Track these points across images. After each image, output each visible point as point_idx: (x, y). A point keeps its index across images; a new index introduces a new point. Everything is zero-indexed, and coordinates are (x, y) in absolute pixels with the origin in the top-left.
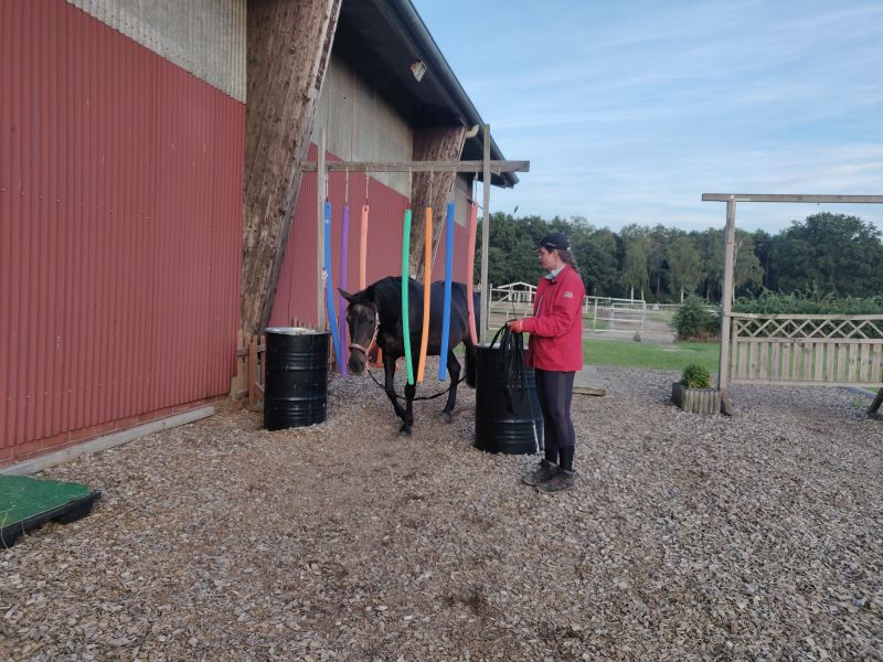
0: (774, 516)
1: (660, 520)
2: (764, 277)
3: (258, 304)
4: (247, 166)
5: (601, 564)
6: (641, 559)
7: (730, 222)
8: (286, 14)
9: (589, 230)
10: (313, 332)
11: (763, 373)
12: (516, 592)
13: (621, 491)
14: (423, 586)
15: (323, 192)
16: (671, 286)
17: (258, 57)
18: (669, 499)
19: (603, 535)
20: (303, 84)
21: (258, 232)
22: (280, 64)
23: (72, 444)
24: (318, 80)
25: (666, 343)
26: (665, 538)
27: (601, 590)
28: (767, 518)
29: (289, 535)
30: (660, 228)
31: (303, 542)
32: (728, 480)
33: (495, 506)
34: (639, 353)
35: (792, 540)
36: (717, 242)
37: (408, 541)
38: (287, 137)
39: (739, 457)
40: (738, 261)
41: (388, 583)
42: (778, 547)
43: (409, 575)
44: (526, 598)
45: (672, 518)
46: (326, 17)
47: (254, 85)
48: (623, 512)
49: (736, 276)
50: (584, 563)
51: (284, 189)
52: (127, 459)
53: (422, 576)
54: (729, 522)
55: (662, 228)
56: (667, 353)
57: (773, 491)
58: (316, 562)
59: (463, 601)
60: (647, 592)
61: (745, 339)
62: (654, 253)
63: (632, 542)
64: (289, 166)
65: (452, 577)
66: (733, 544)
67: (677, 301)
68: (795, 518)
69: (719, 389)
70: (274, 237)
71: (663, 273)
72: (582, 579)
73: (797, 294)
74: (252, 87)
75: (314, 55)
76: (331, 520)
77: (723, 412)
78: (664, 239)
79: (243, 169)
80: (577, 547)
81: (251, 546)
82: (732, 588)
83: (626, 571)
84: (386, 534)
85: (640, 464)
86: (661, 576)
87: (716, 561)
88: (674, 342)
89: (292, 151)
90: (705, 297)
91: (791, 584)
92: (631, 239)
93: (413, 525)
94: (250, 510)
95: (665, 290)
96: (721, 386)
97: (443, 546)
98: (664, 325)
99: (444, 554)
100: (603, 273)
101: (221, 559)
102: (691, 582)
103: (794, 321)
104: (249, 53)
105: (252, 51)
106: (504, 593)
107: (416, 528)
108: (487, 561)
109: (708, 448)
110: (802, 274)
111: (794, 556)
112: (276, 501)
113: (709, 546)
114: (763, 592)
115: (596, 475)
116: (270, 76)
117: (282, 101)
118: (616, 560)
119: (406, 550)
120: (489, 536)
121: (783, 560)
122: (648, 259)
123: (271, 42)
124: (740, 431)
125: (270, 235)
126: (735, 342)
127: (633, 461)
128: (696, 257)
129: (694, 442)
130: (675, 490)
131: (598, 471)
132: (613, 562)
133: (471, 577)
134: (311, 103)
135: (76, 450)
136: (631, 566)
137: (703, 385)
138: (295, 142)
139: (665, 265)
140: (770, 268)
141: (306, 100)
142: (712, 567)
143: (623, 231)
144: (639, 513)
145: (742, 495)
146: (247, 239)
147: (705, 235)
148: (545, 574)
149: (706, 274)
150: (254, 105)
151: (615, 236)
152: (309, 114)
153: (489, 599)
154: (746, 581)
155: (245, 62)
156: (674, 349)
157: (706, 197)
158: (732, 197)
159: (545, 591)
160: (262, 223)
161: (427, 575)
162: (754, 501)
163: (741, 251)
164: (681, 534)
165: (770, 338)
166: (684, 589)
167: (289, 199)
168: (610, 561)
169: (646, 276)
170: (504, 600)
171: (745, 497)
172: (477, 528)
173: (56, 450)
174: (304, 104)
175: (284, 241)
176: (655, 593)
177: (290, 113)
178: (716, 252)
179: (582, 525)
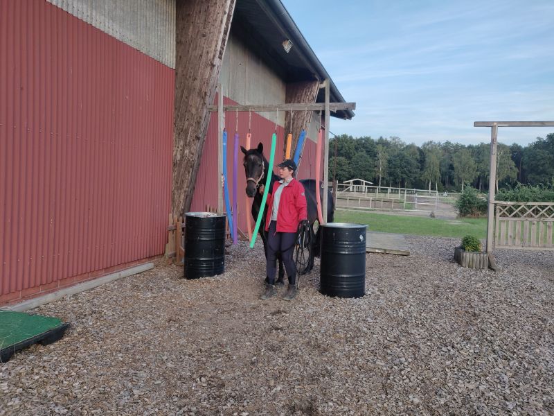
0: (526, 347)
1: (444, 349)
2: (518, 175)
3: (183, 196)
4: (176, 109)
5: (401, 382)
6: (429, 379)
7: (493, 140)
8: (200, 12)
9: (402, 145)
10: (215, 215)
11: (517, 241)
12: (340, 403)
13: (417, 326)
14: (275, 396)
15: (222, 125)
16: (455, 181)
17: (183, 40)
18: (450, 332)
19: (403, 359)
20: (211, 55)
21: (183, 151)
22: (197, 43)
23: (59, 289)
24: (221, 53)
25: (452, 219)
26: (448, 363)
27: (400, 404)
28: (521, 349)
29: (189, 355)
30: (448, 143)
31: (198, 360)
32: (493, 319)
33: (330, 336)
34: (432, 226)
35: (540, 367)
36: (486, 152)
37: (268, 362)
38: (201, 90)
39: (501, 302)
40: (501, 164)
41: (251, 394)
42: (530, 372)
43: (266, 388)
44: (346, 408)
45: (453, 347)
46: (225, 13)
47: (180, 57)
48: (418, 342)
49: (498, 174)
50: (389, 381)
51: (199, 123)
52: (93, 299)
53: (275, 389)
54: (494, 351)
55: (450, 143)
56: (451, 226)
57: (526, 328)
58: (205, 376)
59: (301, 409)
60: (434, 406)
61: (505, 219)
62: (444, 160)
63: (423, 365)
64: (202, 108)
65: (296, 390)
66: (497, 369)
67: (459, 191)
68: (542, 349)
69: (486, 252)
70: (193, 154)
71: (450, 173)
72: (387, 394)
73: (541, 187)
74: (179, 58)
75: (218, 37)
76: (219, 344)
77: (490, 267)
78: (450, 150)
79: (173, 110)
80: (385, 368)
81: (163, 362)
82: (496, 405)
83: (419, 389)
84: (255, 355)
85: (431, 306)
86: (444, 394)
87: (484, 383)
88: (457, 218)
89: (204, 98)
90: (478, 188)
91: (540, 402)
92: (429, 151)
93: (273, 349)
94: (166, 337)
95: (452, 183)
96: (488, 250)
97: (292, 366)
98: (450, 206)
99: (292, 372)
100: (410, 172)
101: (142, 374)
102: (466, 400)
103: (540, 206)
104: (177, 37)
105: (179, 36)
106: (331, 404)
107: (274, 351)
108: (321, 379)
109: (479, 294)
110: (544, 172)
111: (542, 379)
112: (185, 330)
113: (479, 371)
114: (519, 409)
115: (400, 314)
116: (190, 52)
117: (197, 67)
118: (412, 380)
119: (267, 368)
120: (324, 359)
121: (534, 383)
122: (440, 163)
123: (190, 30)
124: (502, 282)
125: (190, 152)
126: (497, 221)
127: (426, 304)
128: (472, 162)
129: (469, 290)
130: (456, 326)
131: (401, 310)
132: (410, 381)
133: (309, 390)
134: (216, 68)
135: (61, 293)
136: (423, 384)
137: (476, 249)
138: (206, 93)
139: (451, 167)
140: (522, 168)
141: (213, 66)
142: (481, 388)
143: (424, 146)
144: (429, 343)
145: (503, 330)
146: (176, 155)
147: (478, 148)
148: (361, 389)
149: (478, 173)
150: (180, 70)
151: (418, 149)
152: (214, 75)
153: (320, 409)
154: (506, 400)
155: (175, 43)
156: (457, 223)
157: (477, 124)
158: (495, 124)
159: (360, 403)
160: (185, 145)
161: (279, 388)
162: (512, 335)
163: (502, 157)
164: (459, 360)
165: (522, 218)
166: (460, 404)
167: (202, 130)
168: (407, 380)
169: (439, 175)
170: (330, 410)
171: (505, 332)
172: (316, 352)
173: (49, 293)
174: (211, 69)
175: (199, 157)
176: (439, 407)
177: (203, 74)
178: (485, 158)
179: (389, 351)
